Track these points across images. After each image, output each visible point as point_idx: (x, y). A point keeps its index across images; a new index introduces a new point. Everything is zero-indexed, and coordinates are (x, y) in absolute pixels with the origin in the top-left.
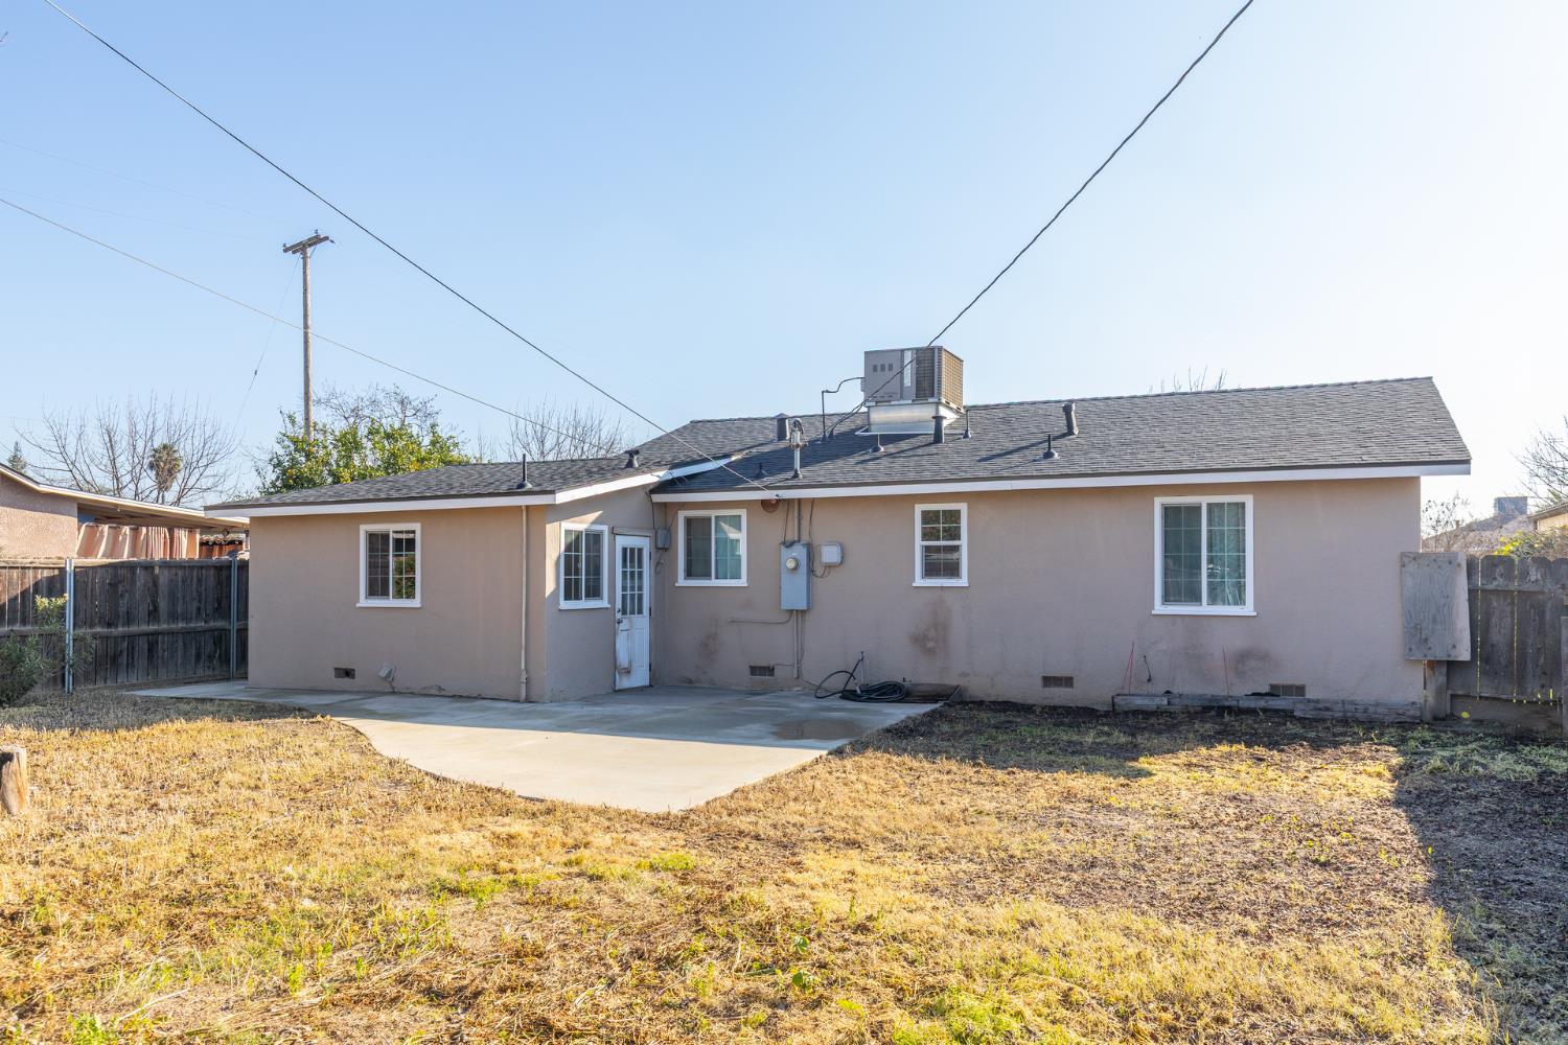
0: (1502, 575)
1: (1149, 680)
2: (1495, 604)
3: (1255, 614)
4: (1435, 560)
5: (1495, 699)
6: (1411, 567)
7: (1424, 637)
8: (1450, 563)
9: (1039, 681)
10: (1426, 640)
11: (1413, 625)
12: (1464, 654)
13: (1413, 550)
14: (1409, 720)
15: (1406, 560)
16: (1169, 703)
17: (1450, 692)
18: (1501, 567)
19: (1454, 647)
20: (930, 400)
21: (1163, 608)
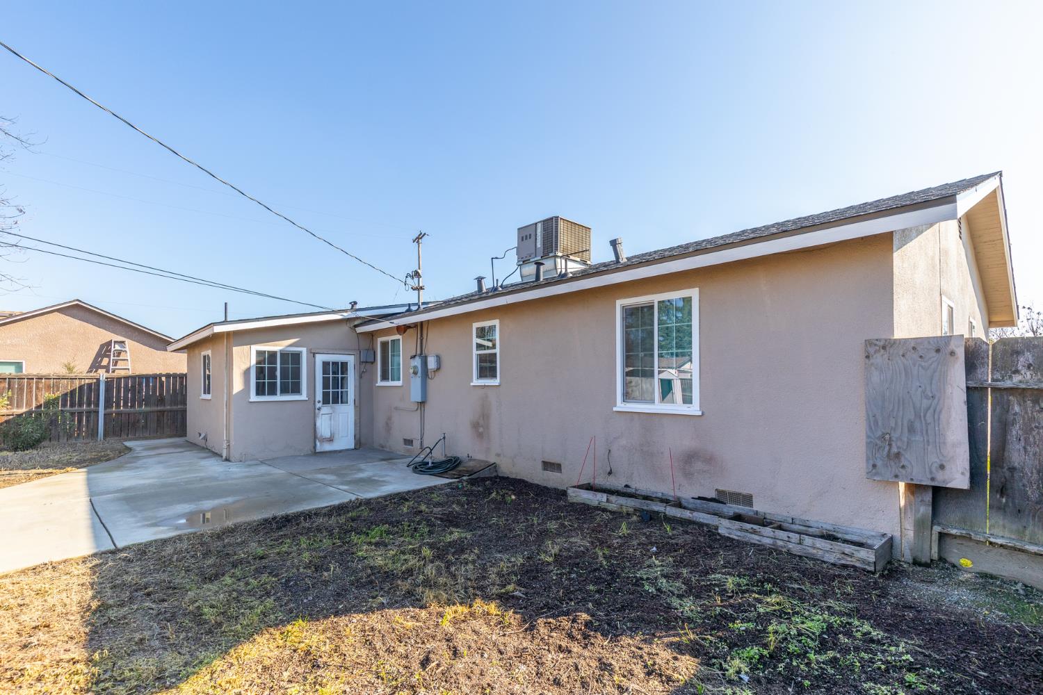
0: (1029, 367)
1: (610, 473)
2: (1017, 409)
3: (700, 413)
4: (914, 348)
5: (1014, 549)
6: (879, 359)
7: (895, 450)
8: (938, 351)
9: (540, 466)
10: (898, 455)
11: (879, 433)
12: (959, 478)
13: (884, 337)
14: (858, 564)
15: (872, 350)
16: (608, 501)
17: (937, 529)
18: (1028, 354)
19: (942, 467)
20: (551, 255)
21: (623, 405)
